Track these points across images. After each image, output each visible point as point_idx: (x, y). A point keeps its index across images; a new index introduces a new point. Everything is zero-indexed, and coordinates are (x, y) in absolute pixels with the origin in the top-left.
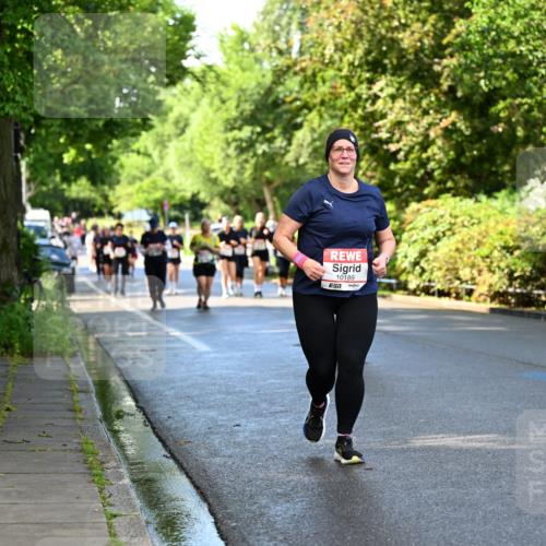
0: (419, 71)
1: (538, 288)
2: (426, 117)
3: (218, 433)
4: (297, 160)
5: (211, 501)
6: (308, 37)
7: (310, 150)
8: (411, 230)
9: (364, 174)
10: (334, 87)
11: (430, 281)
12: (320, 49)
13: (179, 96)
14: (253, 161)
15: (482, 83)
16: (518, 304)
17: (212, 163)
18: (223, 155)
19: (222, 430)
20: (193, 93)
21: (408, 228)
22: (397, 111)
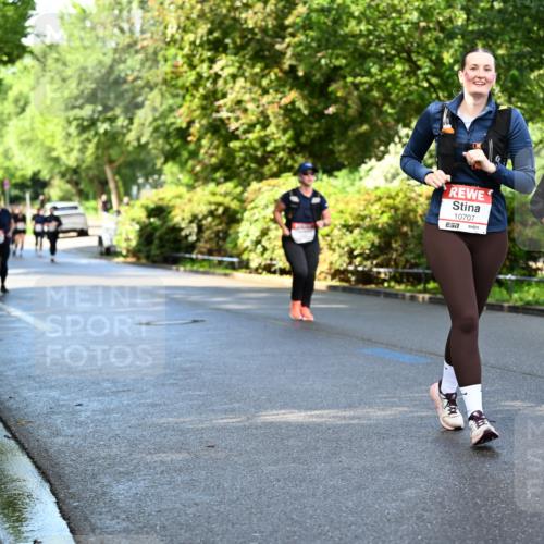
0: (261, 50)
1: (378, 266)
2: (266, 96)
3: (60, 413)
4: (139, 140)
5: (53, 482)
6: (149, 15)
7: (151, 129)
8: (252, 208)
9: (206, 153)
10: (176, 67)
11: (271, 259)
12: (162, 28)
13: (19, 74)
14: (95, 140)
15: (323, 61)
16: (357, 282)
17: (53, 142)
18: (64, 134)
19: (64, 409)
20: (33, 71)
21: (249, 206)
22: (238, 90)
